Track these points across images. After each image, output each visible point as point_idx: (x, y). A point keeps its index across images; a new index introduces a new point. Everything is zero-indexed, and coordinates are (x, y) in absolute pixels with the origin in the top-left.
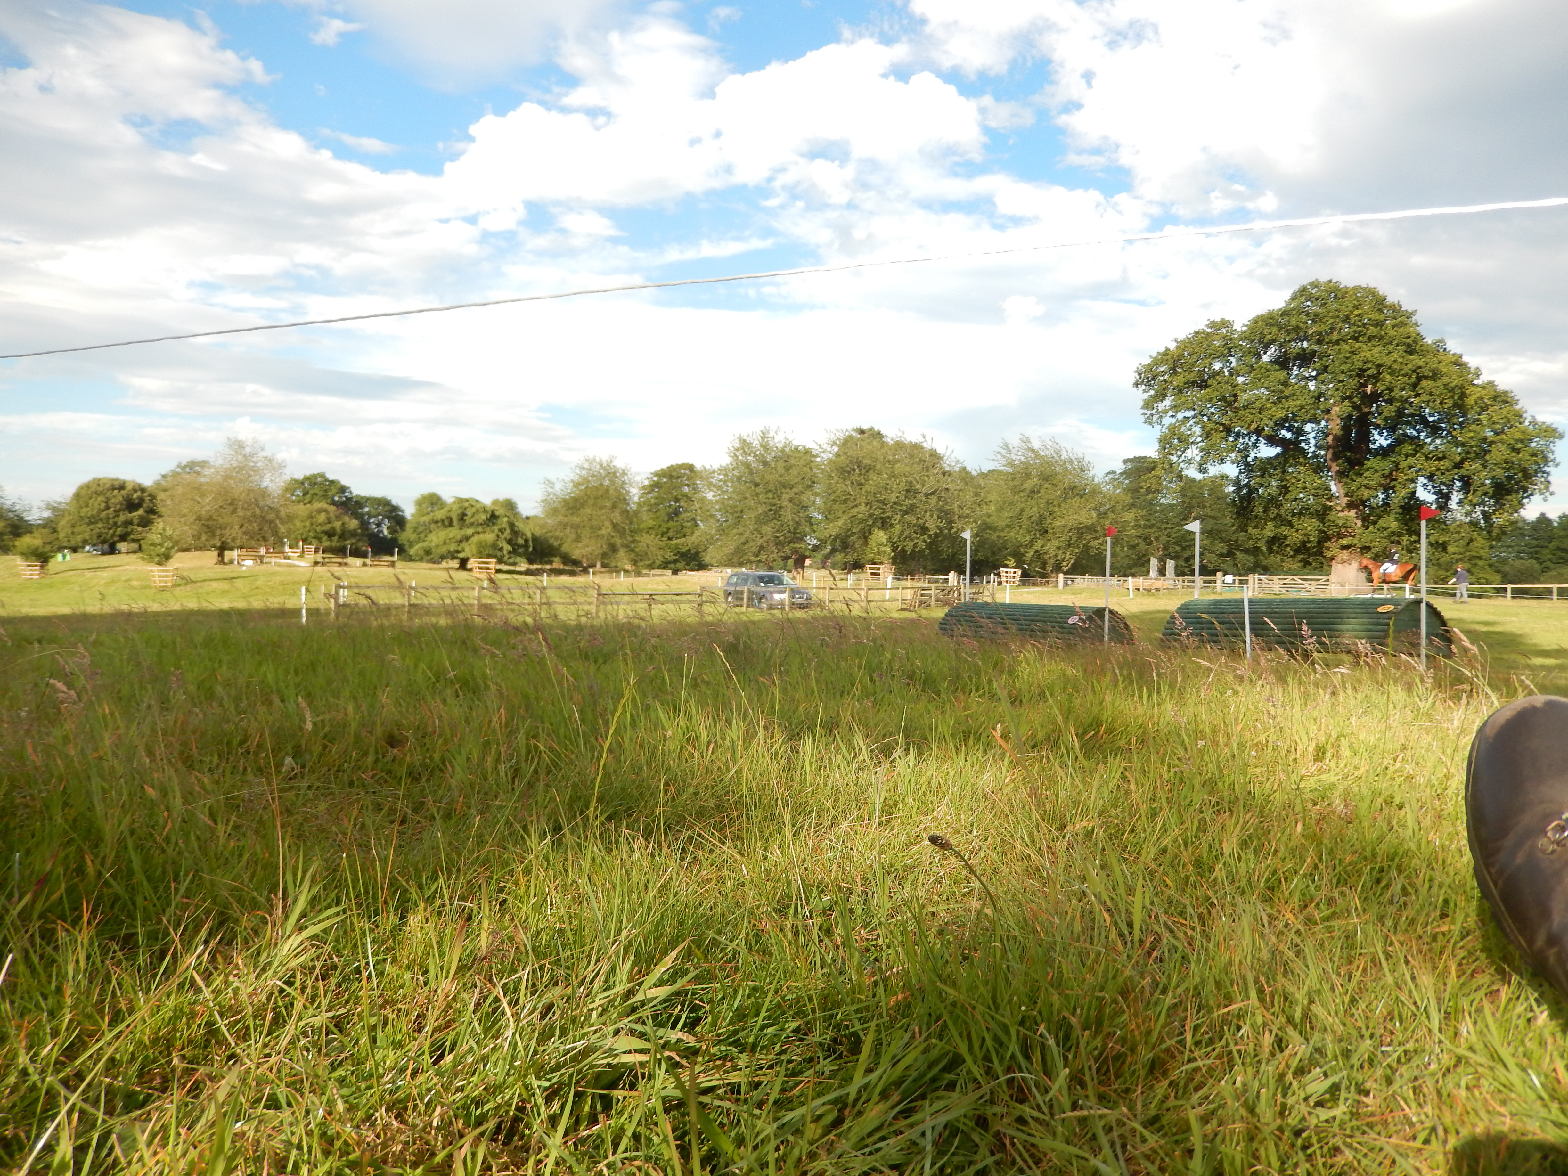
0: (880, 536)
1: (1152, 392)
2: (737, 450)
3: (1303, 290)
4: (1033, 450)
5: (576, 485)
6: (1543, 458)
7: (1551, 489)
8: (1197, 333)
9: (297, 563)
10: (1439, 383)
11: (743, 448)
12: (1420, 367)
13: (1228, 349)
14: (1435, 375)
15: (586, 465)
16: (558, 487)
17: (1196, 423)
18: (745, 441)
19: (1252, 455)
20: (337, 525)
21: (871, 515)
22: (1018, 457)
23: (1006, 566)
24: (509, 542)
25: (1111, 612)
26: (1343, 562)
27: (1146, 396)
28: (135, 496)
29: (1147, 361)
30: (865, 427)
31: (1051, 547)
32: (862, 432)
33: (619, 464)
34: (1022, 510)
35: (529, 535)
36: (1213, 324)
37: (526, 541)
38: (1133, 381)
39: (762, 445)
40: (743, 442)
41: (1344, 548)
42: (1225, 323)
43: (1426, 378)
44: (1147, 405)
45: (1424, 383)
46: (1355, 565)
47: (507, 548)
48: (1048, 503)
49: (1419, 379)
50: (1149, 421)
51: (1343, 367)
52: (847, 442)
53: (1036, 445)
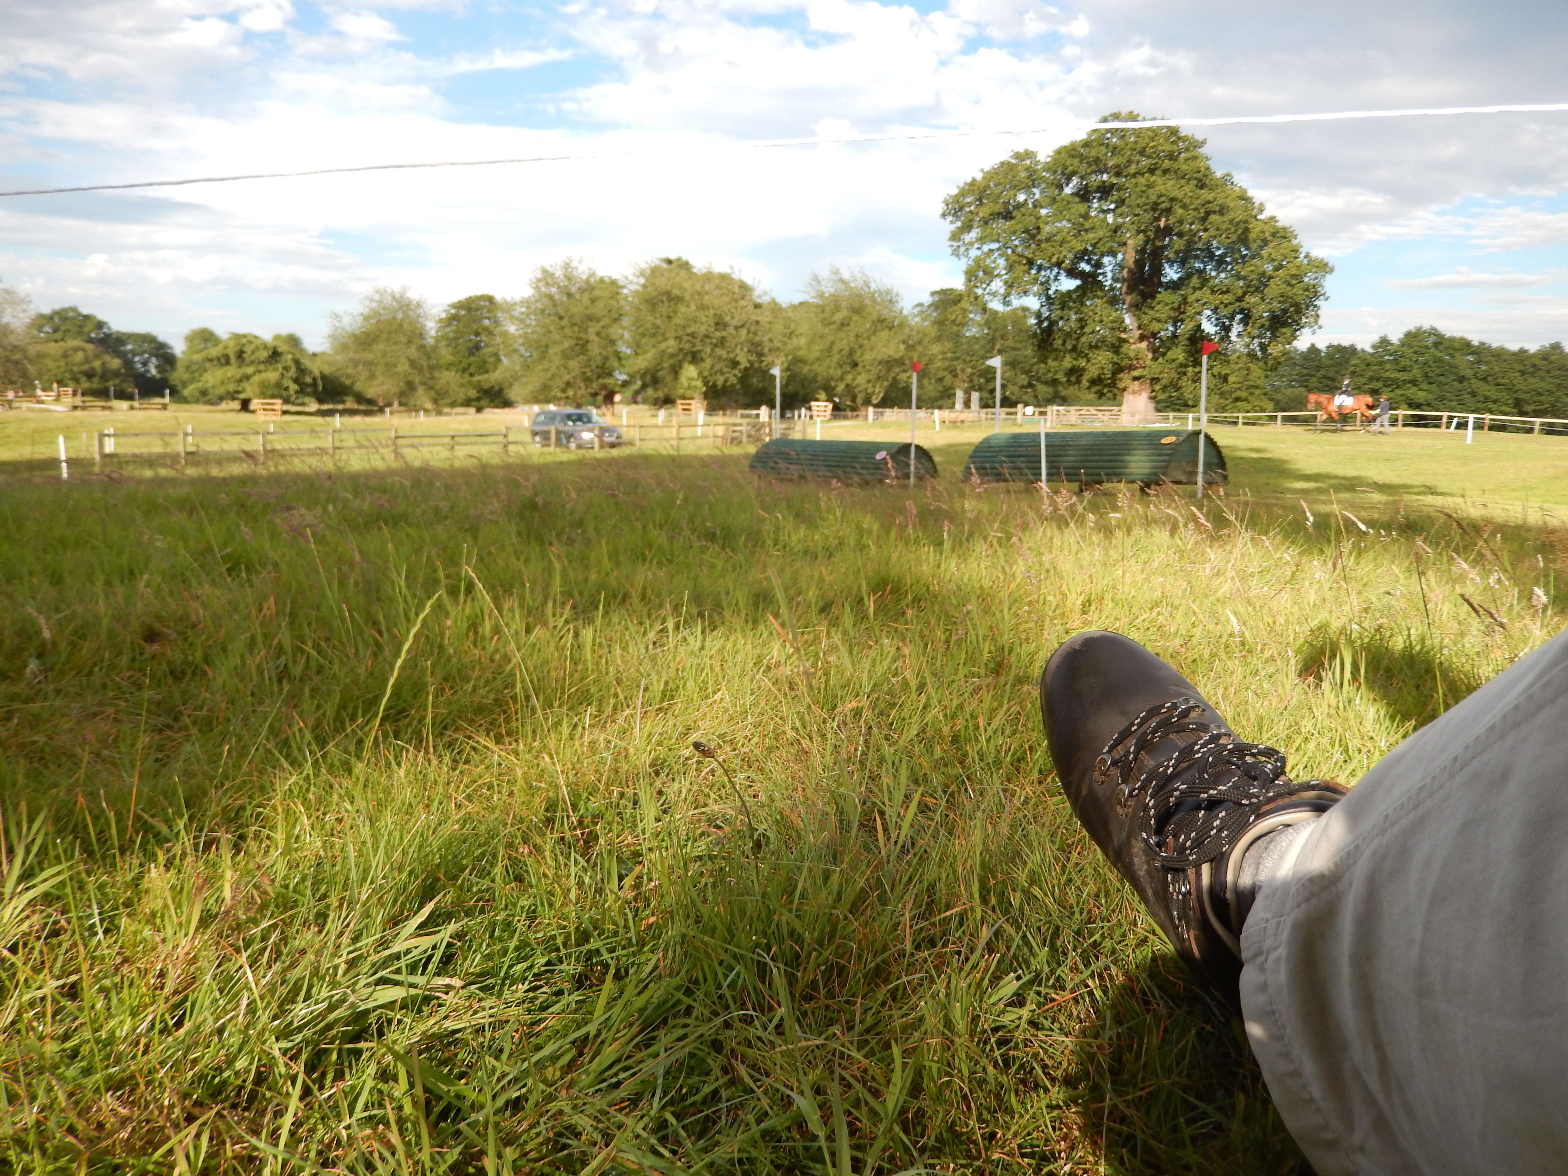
0: (690, 371)
1: (959, 224)
2: (539, 281)
4: (842, 281)
5: (367, 318)
6: (1314, 293)
7: (1320, 322)
8: (1002, 163)
9: (52, 407)
10: (1225, 218)
11: (545, 279)
12: (1209, 202)
13: (1032, 180)
14: (1222, 210)
15: (377, 297)
16: (347, 321)
17: (1001, 256)
18: (547, 271)
19: (1053, 288)
20: (97, 364)
21: (681, 350)
22: (829, 289)
23: (817, 400)
24: (296, 381)
25: (918, 447)
26: (1134, 393)
27: (953, 227)
29: (954, 191)
30: (673, 257)
31: (861, 380)
32: (670, 262)
33: (413, 295)
34: (832, 343)
35: (317, 373)
36: (1017, 156)
37: (314, 379)
38: (941, 211)
39: (565, 276)
40: (545, 271)
41: (1136, 379)
42: (1029, 154)
43: (1214, 212)
44: (955, 236)
45: (1213, 218)
46: (1145, 395)
47: (294, 387)
48: (857, 336)
49: (1208, 213)
50: (956, 253)
51: (1139, 201)
52: (655, 271)
53: (846, 275)
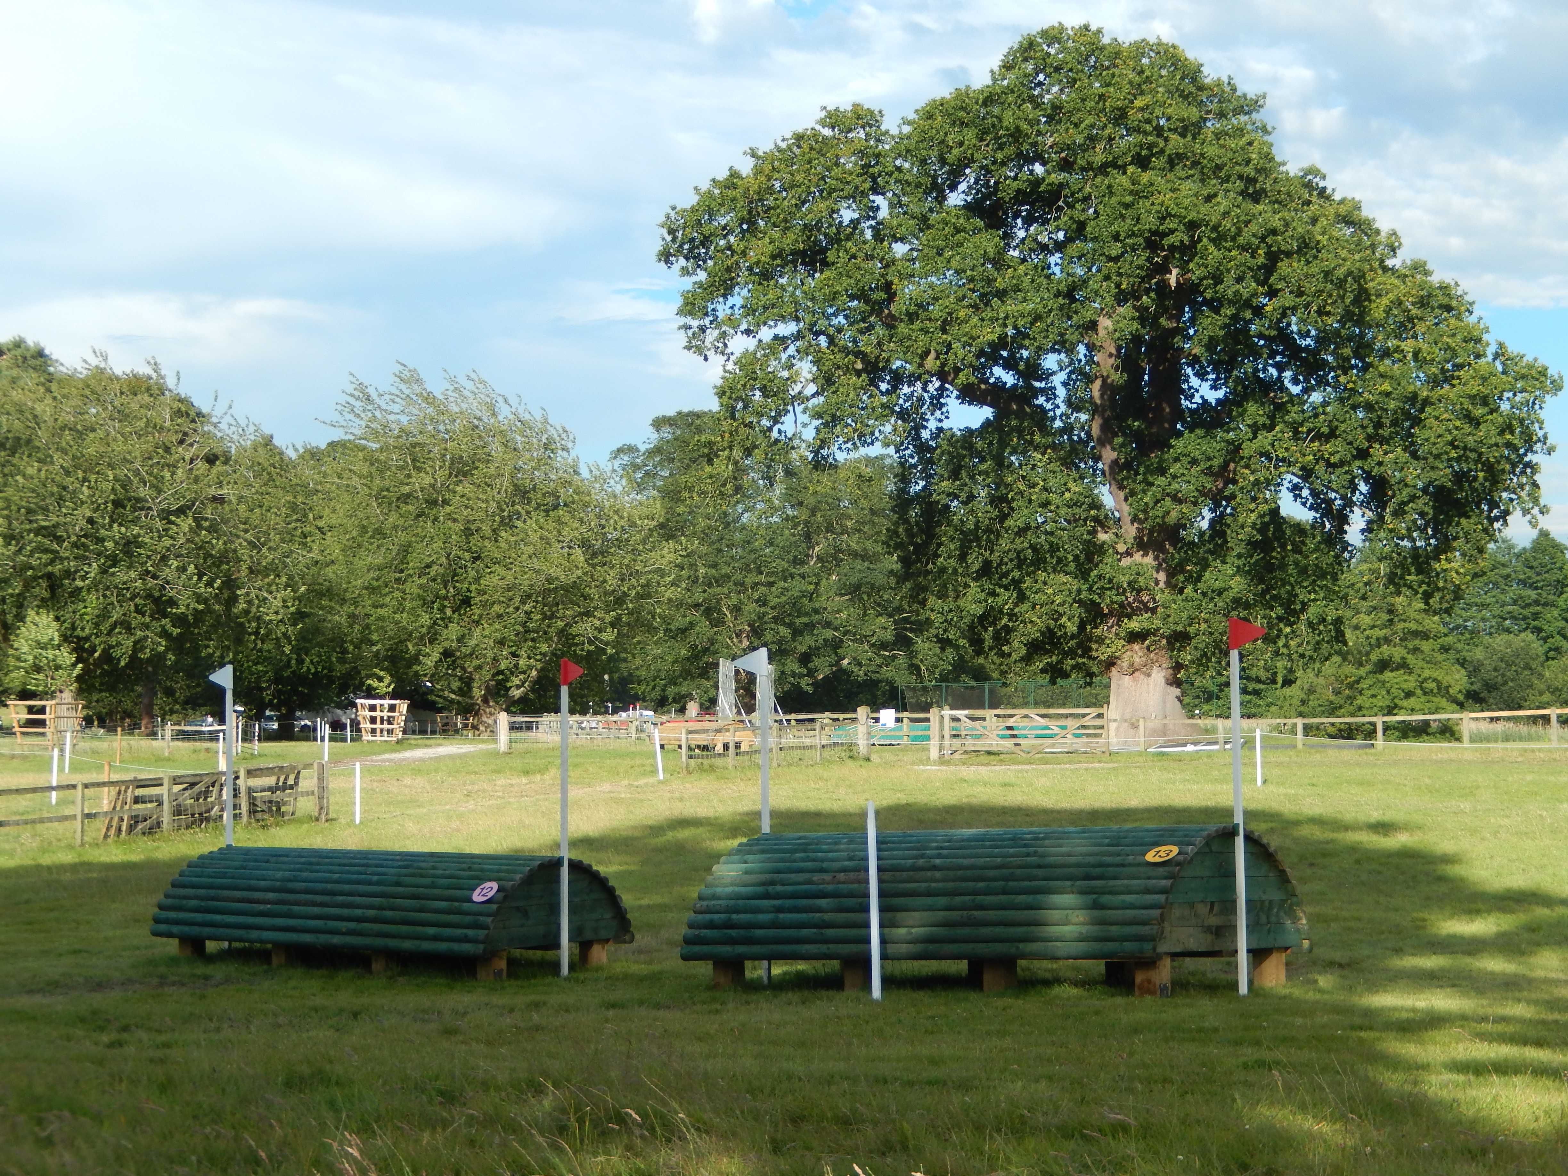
3: (1028, 48)
4: (427, 398)
6: (1522, 436)
10: (1315, 268)
12: (1274, 232)
13: (871, 176)
14: (1307, 250)
17: (804, 352)
21: (19, 570)
22: (395, 416)
23: (370, 693)
26: (1133, 671)
34: (406, 549)
41: (1134, 637)
42: (862, 117)
44: (692, 306)
46: (1159, 675)
48: (468, 531)
50: (696, 344)
51: (1118, 226)
53: (436, 385)
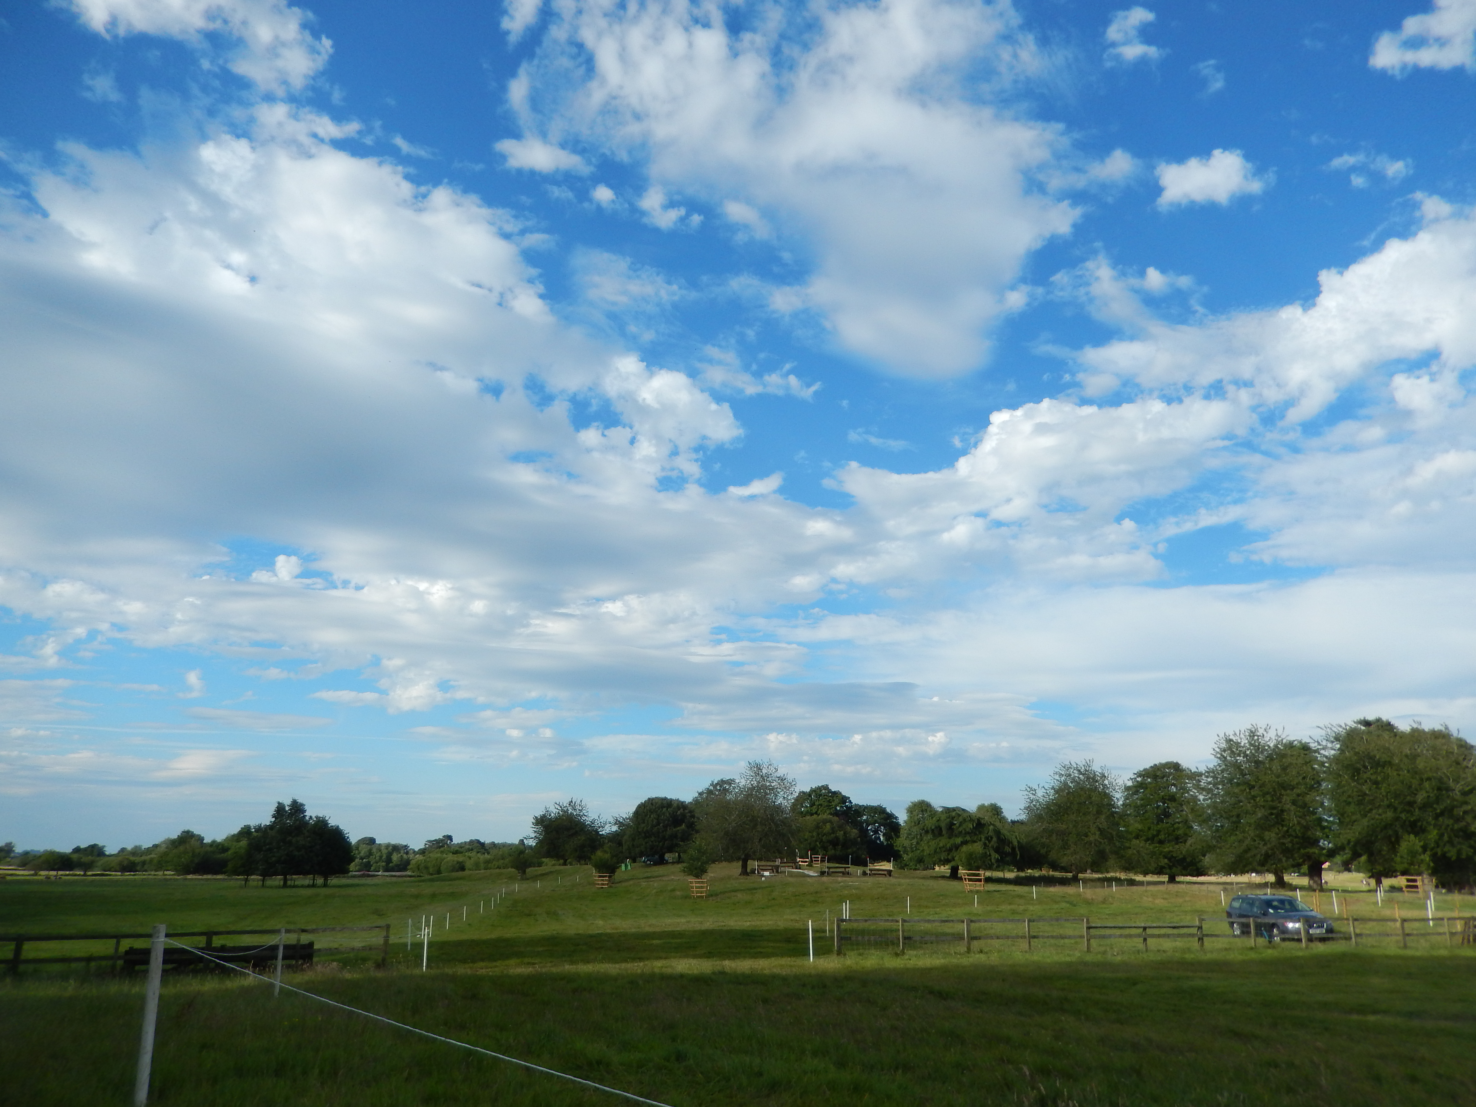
2: (1224, 751)
5: (1057, 791)
9: (806, 872)
11: (1230, 748)
15: (1065, 772)
16: (1040, 793)
18: (1231, 740)
20: (840, 834)
21: (1396, 819)
28: (679, 812)
33: (1098, 768)
35: (1016, 843)
37: (1013, 848)
39: (1251, 744)
40: (1229, 741)
52: (1351, 734)
